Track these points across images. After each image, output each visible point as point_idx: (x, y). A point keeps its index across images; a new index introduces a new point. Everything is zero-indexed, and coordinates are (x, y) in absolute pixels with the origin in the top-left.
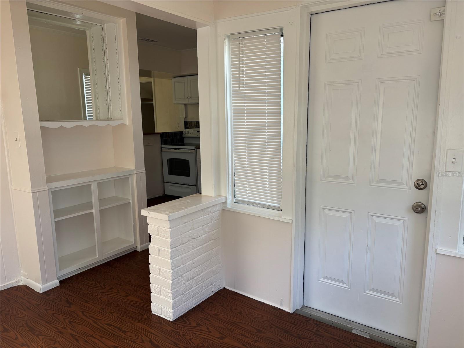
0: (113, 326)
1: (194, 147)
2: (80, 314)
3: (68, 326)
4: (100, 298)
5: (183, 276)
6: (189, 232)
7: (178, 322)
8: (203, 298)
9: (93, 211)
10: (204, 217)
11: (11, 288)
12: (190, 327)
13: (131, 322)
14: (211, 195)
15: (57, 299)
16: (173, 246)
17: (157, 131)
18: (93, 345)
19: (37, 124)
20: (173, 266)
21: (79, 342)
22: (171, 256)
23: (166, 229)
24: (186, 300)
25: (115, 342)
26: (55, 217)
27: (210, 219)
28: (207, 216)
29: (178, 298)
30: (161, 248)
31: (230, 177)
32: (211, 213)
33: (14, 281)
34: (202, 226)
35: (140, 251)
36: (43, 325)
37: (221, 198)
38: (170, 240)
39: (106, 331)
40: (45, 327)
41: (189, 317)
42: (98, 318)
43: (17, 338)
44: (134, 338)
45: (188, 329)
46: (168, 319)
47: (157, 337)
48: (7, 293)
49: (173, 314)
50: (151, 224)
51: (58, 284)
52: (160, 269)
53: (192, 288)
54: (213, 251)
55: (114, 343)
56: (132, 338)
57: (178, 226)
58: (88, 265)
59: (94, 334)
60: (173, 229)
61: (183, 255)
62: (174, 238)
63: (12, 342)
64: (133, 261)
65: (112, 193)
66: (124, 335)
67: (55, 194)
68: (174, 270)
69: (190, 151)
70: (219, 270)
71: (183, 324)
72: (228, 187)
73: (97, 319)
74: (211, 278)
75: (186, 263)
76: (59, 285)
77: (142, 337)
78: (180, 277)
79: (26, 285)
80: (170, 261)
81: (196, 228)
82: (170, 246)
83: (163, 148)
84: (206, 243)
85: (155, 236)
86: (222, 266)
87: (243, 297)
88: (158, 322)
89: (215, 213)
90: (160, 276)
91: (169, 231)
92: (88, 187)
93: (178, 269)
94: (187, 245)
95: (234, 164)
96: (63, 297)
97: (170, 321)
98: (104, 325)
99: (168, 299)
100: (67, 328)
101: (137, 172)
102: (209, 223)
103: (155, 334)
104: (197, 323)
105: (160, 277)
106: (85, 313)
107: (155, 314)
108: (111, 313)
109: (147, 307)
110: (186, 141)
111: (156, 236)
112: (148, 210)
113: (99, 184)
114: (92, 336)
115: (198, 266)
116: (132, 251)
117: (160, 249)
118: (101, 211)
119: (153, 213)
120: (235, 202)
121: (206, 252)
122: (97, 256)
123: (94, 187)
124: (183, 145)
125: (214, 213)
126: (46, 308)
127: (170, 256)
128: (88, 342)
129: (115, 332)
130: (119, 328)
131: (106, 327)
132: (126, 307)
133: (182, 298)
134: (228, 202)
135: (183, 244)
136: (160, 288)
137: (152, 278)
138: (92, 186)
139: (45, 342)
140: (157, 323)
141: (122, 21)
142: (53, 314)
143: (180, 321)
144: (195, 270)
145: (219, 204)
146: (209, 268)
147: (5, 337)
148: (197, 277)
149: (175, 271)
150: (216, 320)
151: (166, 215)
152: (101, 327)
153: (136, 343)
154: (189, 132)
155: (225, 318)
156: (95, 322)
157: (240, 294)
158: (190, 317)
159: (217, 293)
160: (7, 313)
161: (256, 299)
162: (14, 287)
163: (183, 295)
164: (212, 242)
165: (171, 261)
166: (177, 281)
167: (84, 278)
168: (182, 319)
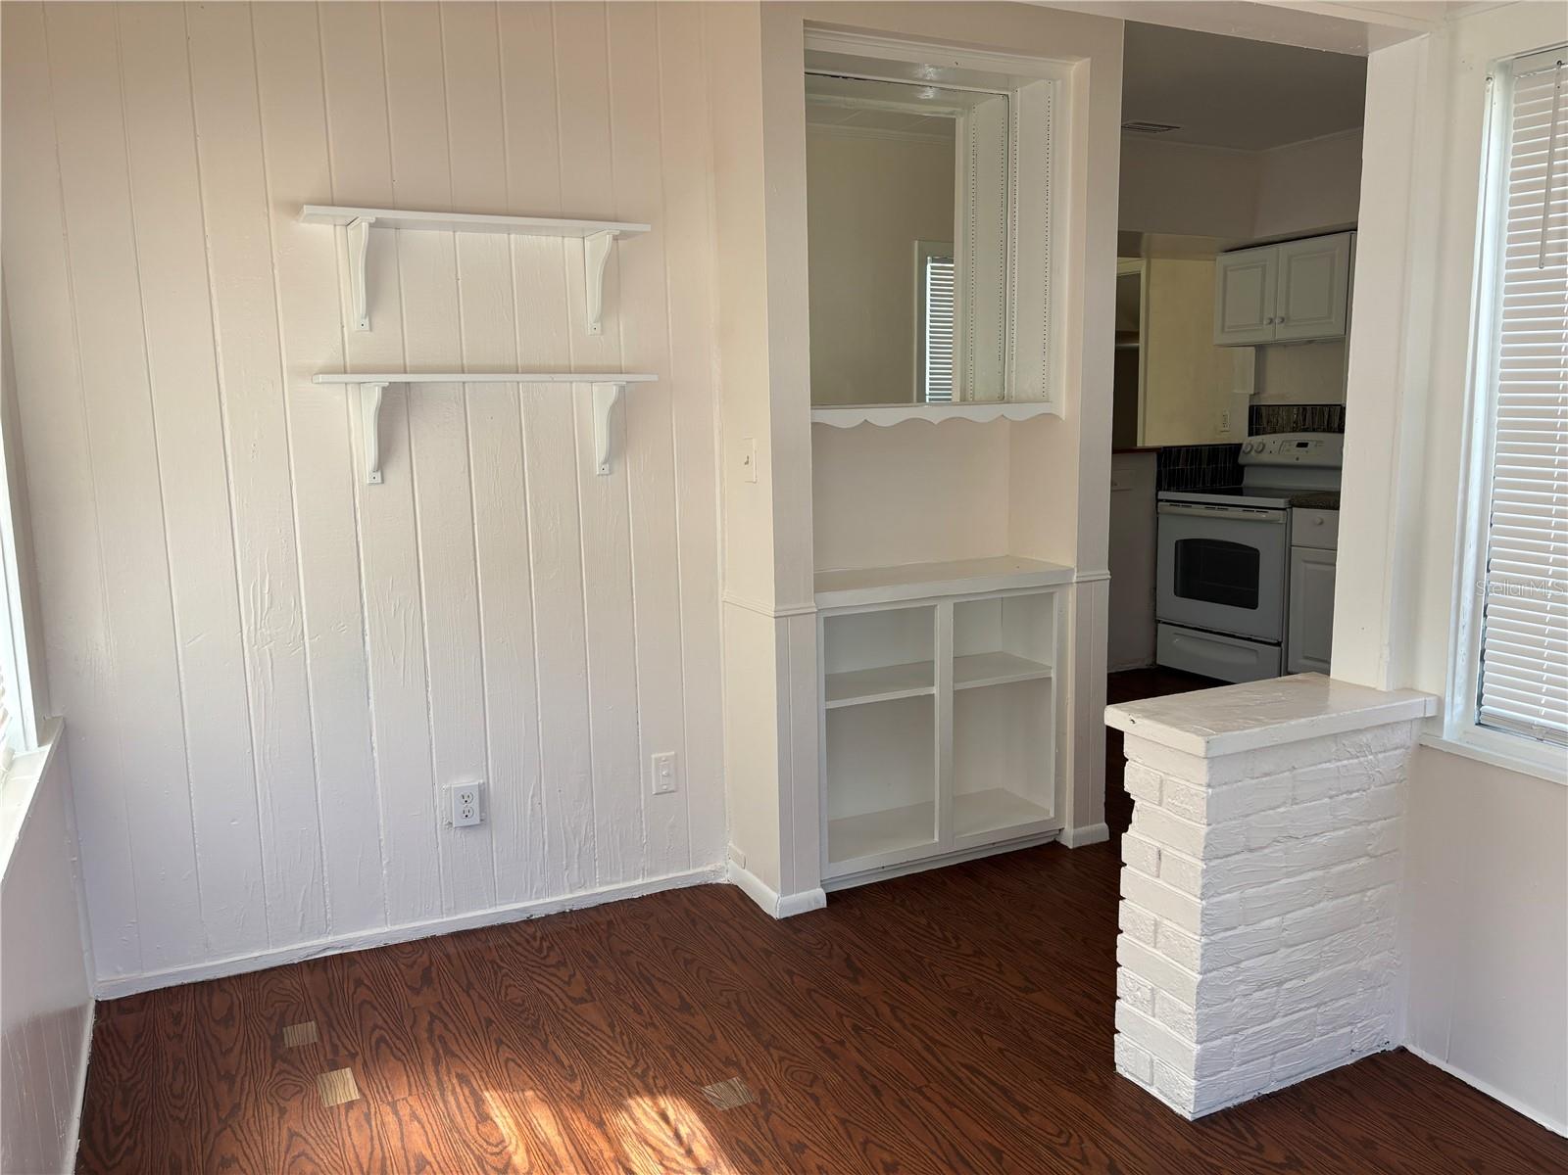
0: (985, 1077)
1: (1282, 500)
2: (886, 1010)
3: (852, 1039)
4: (943, 976)
5: (1242, 965)
6: (1279, 810)
7: (1211, 1128)
8: (1313, 1068)
9: (935, 690)
10: (1339, 764)
11: (702, 889)
12: (1258, 1162)
13: (1045, 1080)
14: (1373, 686)
15: (819, 946)
16: (1211, 853)
17: (1144, 441)
18: (924, 1120)
19: (804, 414)
20: (1210, 923)
21: (882, 1098)
22: (1204, 886)
23: (1192, 786)
24: (1251, 1057)
25: (994, 1133)
26: (830, 695)
27: (1363, 774)
28: (1351, 761)
29: (1217, 1042)
30: (1168, 851)
31: (1466, 619)
32: (1372, 754)
33: (708, 868)
34: (1331, 797)
35: (1071, 847)
36: (782, 1016)
37: (1418, 700)
38: (1204, 830)
39: (962, 1087)
40: (787, 1025)
41: (1254, 1120)
42: (937, 1037)
43: (712, 1039)
44: (1055, 1139)
45: (1250, 1165)
46: (1177, 1110)
47: (1135, 1160)
48: (689, 900)
49: (1196, 1097)
50: (1137, 759)
51: (823, 904)
52: (1156, 924)
53: (1274, 1018)
54: (1366, 899)
55: (991, 1134)
56: (1049, 1137)
57: (1236, 782)
58: (908, 862)
59: (926, 1086)
60: (1217, 790)
61: (1250, 892)
62: (1219, 823)
63: (702, 1045)
64: (1050, 877)
65: (992, 641)
66: (1021, 1119)
67: (834, 627)
68: (1212, 938)
69: (1264, 516)
70: (1384, 975)
71: (1231, 1142)
72: (1451, 660)
73: (937, 1041)
74: (1352, 1001)
75: (1259, 922)
76: (825, 906)
77: (1083, 1145)
78: (1231, 969)
79: (737, 886)
80: (1199, 904)
81: (1303, 802)
82: (1202, 849)
83: (1162, 500)
84: (1341, 862)
85: (1148, 804)
86: (1399, 963)
87: (1489, 1105)
88: (1138, 1107)
89: (1387, 754)
90: (1155, 947)
91: (1205, 795)
92: (925, 614)
93: (1226, 938)
94: (1266, 855)
95: (1488, 571)
96: (835, 947)
97: (1181, 1117)
98: (959, 1066)
99: (1183, 1038)
100: (847, 1044)
101: (1082, 579)
102: (1358, 791)
103: (1127, 1149)
104: (1288, 1154)
105: (1154, 950)
106: (899, 1013)
107: (1127, 1076)
108: (980, 1034)
109: (1098, 1043)
110: (1250, 479)
111: (1154, 806)
112: (1130, 711)
113: (960, 610)
114: (919, 1090)
115: (1304, 943)
116: (1045, 841)
117: (1164, 853)
118: (959, 696)
119: (1147, 722)
120: (1479, 724)
121: (1337, 898)
122: (936, 839)
123: (944, 617)
124: (1239, 492)
125: (1380, 756)
126: (789, 967)
127: (1200, 882)
128: (908, 1107)
129: (989, 1097)
130: (1004, 1090)
131: (963, 1073)
132: (1026, 1027)
133: (1234, 1044)
134: (1447, 719)
135: (1251, 850)
136: (1152, 990)
137: (1126, 946)
138: (938, 614)
139: (787, 1070)
140: (1137, 1111)
141: (1075, 71)
142: (809, 991)
143: (1222, 1127)
144: (1288, 956)
145: (1408, 721)
146: (1345, 960)
147: (683, 1025)
148: (1294, 981)
149: (1214, 943)
150: (1366, 1162)
151: (1198, 735)
152: (948, 1069)
153: (1060, 1156)
154: (1264, 446)
155: (1404, 1165)
156: (928, 1049)
157: (1474, 1089)
158: (1263, 1126)
159: (1371, 1060)
160: (688, 956)
161: (1548, 1126)
162: (706, 885)
163: (1237, 1036)
164: (1364, 865)
165: (1204, 902)
166: (1221, 978)
167: (894, 898)
168: (1230, 1122)
